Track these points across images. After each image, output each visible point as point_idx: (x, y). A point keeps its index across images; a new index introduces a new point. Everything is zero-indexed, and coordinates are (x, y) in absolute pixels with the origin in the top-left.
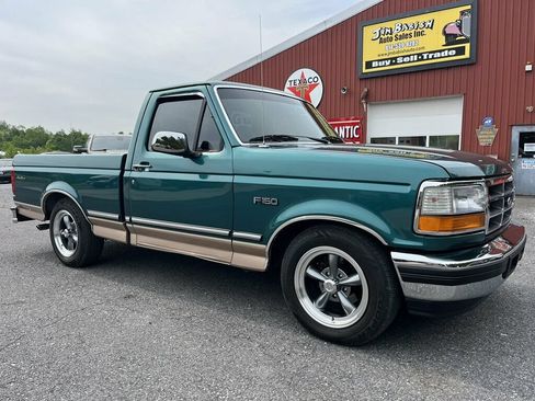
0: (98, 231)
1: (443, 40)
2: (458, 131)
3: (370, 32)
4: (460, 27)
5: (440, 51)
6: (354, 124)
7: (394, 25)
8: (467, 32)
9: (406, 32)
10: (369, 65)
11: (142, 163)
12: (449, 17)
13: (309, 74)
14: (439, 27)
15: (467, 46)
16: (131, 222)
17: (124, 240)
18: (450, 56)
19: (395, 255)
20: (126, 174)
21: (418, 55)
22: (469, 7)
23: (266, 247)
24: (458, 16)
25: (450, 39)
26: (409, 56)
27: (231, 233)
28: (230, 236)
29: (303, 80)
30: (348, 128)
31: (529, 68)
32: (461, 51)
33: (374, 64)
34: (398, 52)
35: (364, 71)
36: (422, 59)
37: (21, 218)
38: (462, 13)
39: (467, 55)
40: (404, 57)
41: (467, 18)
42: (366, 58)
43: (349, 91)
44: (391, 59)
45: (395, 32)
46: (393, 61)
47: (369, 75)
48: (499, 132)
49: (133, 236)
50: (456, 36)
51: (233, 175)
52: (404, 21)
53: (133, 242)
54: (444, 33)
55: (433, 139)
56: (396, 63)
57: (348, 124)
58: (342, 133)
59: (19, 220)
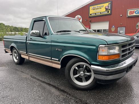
0: (22, 56)
1: (105, 10)
2: (108, 29)
3: (91, 8)
4: (108, 7)
5: (104, 12)
6: (88, 27)
7: (96, 6)
8: (110, 8)
9: (98, 8)
10: (91, 15)
11: (31, 39)
12: (106, 5)
13: (79, 16)
14: (104, 7)
15: (110, 11)
16: (29, 54)
17: (28, 59)
18: (106, 13)
19: (92, 66)
20: (27, 42)
21: (100, 13)
23: (60, 62)
25: (106, 9)
27: (51, 58)
28: (51, 59)
29: (78, 18)
31: (121, 15)
32: (108, 12)
33: (92, 14)
34: (96, 12)
35: (90, 16)
37: (6, 52)
38: (109, 4)
40: (98, 13)
41: (110, 5)
42: (90, 13)
43: (87, 20)
45: (96, 8)
46: (96, 14)
48: (115, 29)
49: (30, 58)
51: (51, 42)
52: (98, 5)
53: (30, 59)
54: (105, 8)
55: (103, 30)
59: (6, 53)
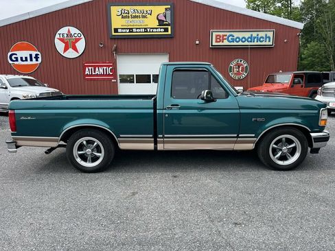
3: (115, 10)
4: (165, 17)
5: (156, 28)
6: (109, 66)
7: (130, 9)
8: (169, 20)
9: (137, 14)
10: (116, 30)
12: (159, 10)
13: (74, 31)
14: (155, 15)
15: (169, 27)
17: (153, 148)
18: (160, 32)
20: (158, 112)
21: (145, 29)
22: (169, 7)
24: (164, 11)
25: (161, 22)
26: (140, 29)
27: (238, 135)
30: (105, 68)
31: (197, 42)
32: (166, 30)
33: (119, 31)
34: (133, 25)
35: (113, 34)
36: (147, 32)
38: (166, 9)
39: (169, 33)
40: (137, 29)
41: (169, 13)
42: (114, 26)
44: (130, 29)
45: (130, 13)
46: (131, 30)
47: (117, 37)
49: (160, 145)
50: (163, 21)
51: (239, 109)
52: (135, 8)
54: (158, 18)
56: (132, 32)
57: (105, 66)
58: (101, 71)
